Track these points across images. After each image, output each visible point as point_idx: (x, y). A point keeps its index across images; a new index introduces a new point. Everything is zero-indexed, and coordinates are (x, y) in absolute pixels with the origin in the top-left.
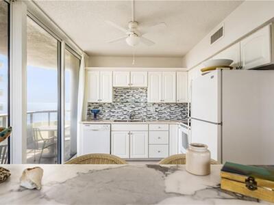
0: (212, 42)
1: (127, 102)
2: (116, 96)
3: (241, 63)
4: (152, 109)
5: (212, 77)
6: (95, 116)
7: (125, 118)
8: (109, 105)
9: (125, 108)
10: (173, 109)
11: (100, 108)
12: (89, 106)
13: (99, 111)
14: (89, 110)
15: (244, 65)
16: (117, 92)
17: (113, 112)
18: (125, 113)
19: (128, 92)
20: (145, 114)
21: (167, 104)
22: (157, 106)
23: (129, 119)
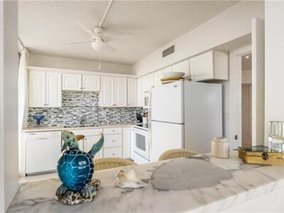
0: (163, 56)
1: (77, 106)
2: (64, 100)
3: (190, 76)
4: (103, 113)
5: (176, 86)
6: (39, 122)
7: (75, 123)
8: (56, 110)
9: (75, 113)
10: (123, 113)
11: (45, 114)
12: (30, 111)
13: (43, 117)
14: (30, 116)
15: (192, 78)
16: (66, 95)
17: (61, 118)
18: (75, 118)
19: (78, 96)
20: (96, 118)
21: (118, 108)
22: (108, 110)
23: (79, 124)
